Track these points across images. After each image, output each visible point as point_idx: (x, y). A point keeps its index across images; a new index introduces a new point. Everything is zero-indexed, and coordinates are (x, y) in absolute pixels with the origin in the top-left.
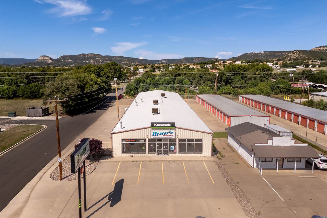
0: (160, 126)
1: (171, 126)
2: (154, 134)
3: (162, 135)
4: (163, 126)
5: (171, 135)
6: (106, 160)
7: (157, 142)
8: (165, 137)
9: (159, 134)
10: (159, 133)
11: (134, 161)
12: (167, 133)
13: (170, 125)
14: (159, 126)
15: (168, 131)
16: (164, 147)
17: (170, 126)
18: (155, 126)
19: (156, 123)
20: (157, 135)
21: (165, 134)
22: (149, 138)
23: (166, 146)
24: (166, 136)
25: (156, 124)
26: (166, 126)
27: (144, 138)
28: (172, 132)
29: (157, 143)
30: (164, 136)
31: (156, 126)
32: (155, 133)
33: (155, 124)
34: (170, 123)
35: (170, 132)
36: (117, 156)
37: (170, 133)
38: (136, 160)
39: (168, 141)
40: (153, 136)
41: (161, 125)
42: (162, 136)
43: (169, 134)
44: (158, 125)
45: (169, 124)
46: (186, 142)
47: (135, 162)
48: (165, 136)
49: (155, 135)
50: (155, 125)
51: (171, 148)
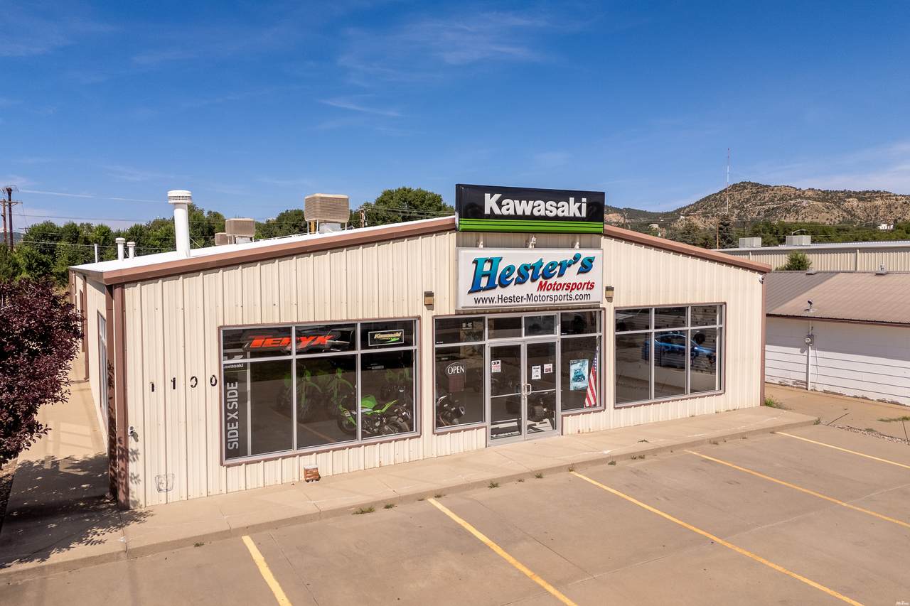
0: (520, 212)
1: (584, 215)
2: (486, 278)
3: (533, 280)
4: (536, 213)
5: (583, 278)
6: (78, 551)
7: (489, 343)
8: (546, 293)
9: (515, 275)
10: (510, 269)
11: (370, 510)
12: (564, 266)
13: (580, 208)
14: (512, 212)
15: (565, 255)
16: (536, 374)
17: (578, 215)
18: (487, 211)
19: (493, 190)
20: (504, 284)
21: (547, 275)
22: (445, 308)
23: (547, 366)
24: (556, 287)
25: (497, 196)
26: (557, 218)
27: (403, 313)
28: (591, 260)
29: (493, 349)
30: (541, 287)
31: (497, 211)
32: (487, 267)
33: (487, 196)
34: (578, 195)
35: (576, 259)
36: (174, 496)
37: (578, 265)
38: (386, 493)
39: (558, 328)
40: (475, 288)
41: (524, 207)
42: (530, 288)
43: (571, 275)
44: (511, 206)
45: (572, 200)
46: (653, 330)
47: (381, 513)
48: (551, 293)
49: (491, 287)
50: (490, 202)
51: (572, 375)
